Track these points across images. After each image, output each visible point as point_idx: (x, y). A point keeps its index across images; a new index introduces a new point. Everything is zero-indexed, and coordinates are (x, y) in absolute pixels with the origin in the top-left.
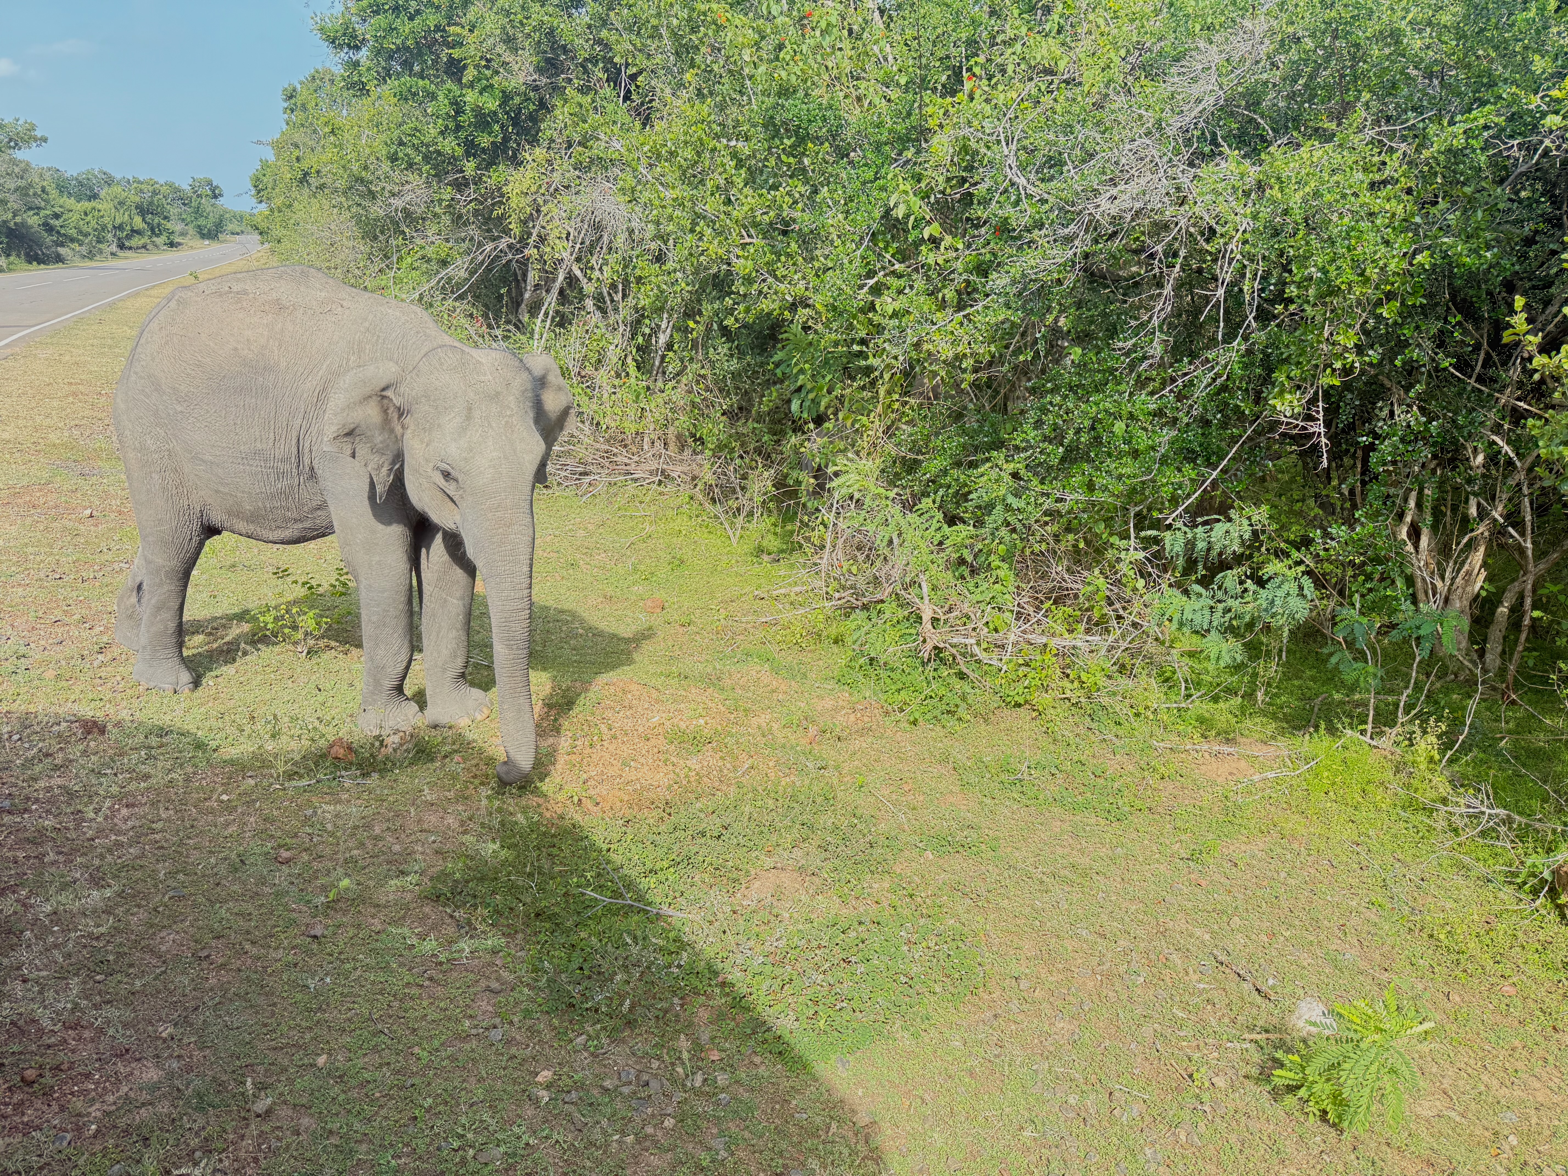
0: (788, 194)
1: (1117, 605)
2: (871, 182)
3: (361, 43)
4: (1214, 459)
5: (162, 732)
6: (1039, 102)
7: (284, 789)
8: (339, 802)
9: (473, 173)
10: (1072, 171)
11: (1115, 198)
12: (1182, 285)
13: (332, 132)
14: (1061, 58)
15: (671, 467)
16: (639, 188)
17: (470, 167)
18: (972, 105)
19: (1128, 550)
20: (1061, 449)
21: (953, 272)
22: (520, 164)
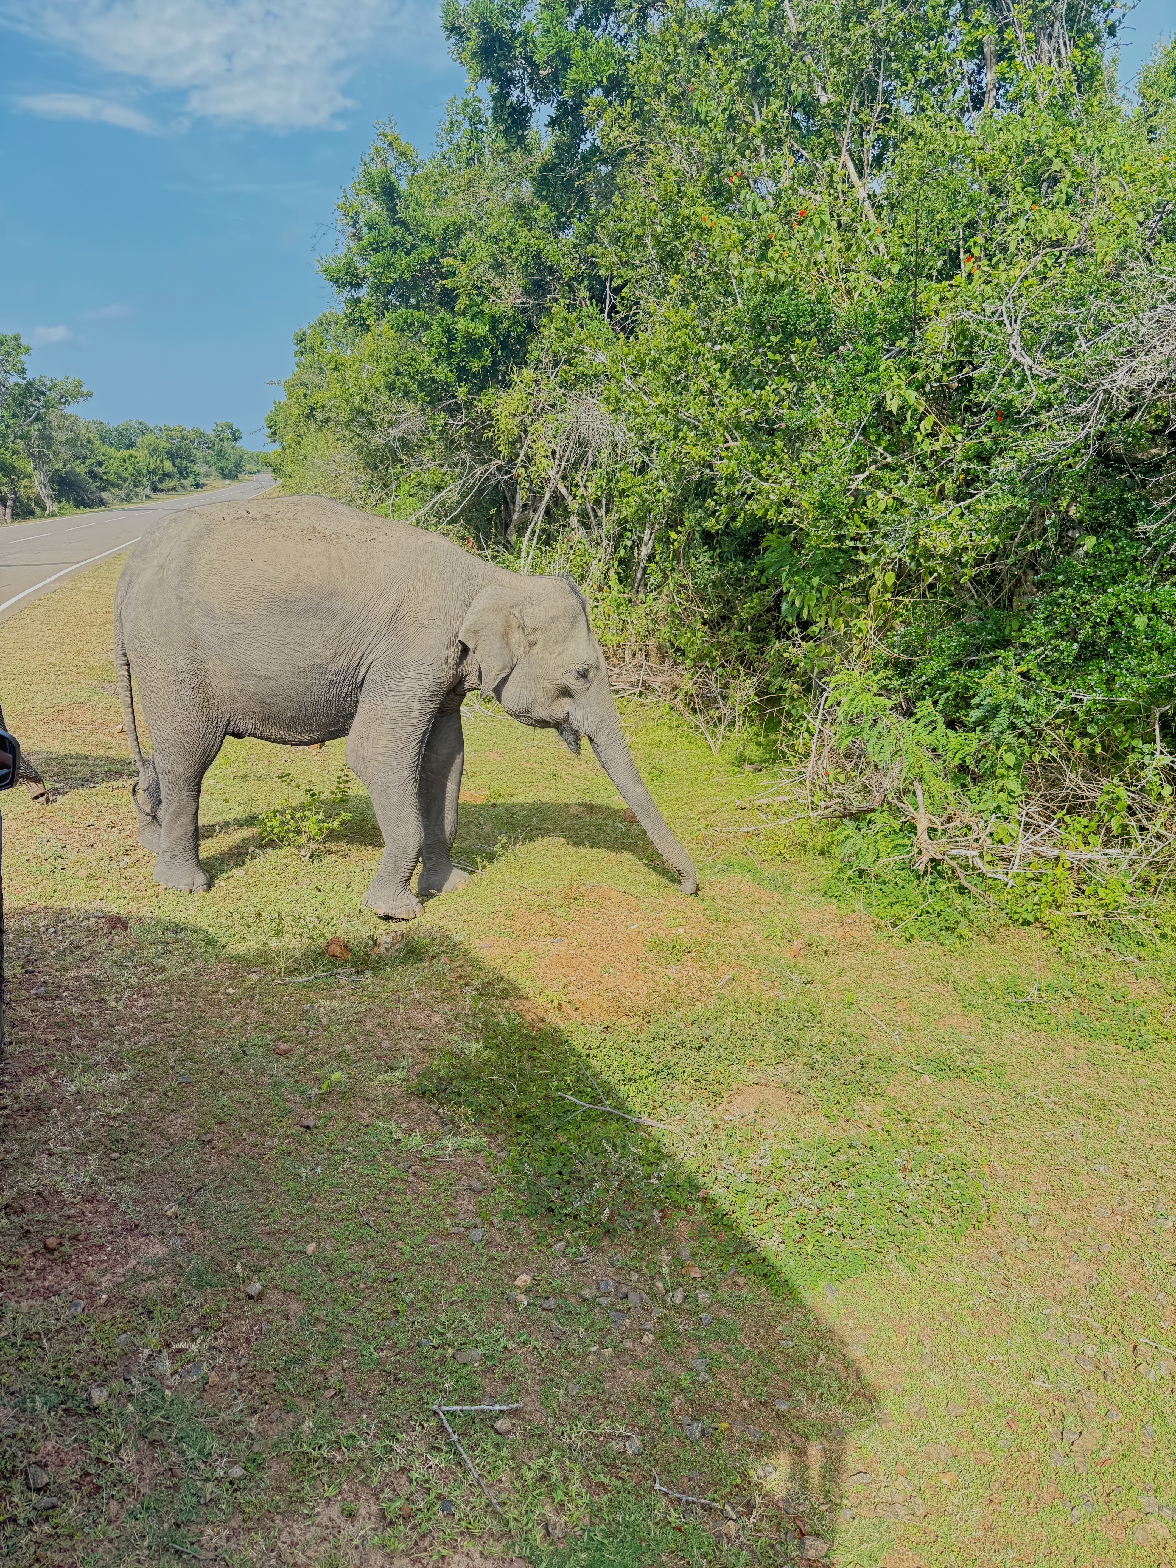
0: (775, 391)
1: (1140, 815)
2: (862, 374)
3: (362, 280)
5: (177, 929)
6: (1045, 278)
7: (285, 984)
8: (334, 997)
9: (465, 398)
10: (1084, 346)
11: (1135, 370)
13: (337, 368)
14: (1071, 228)
15: (652, 678)
16: (623, 397)
17: (461, 392)
18: (970, 287)
19: (1153, 754)
20: (1076, 646)
21: (951, 460)
22: (508, 386)
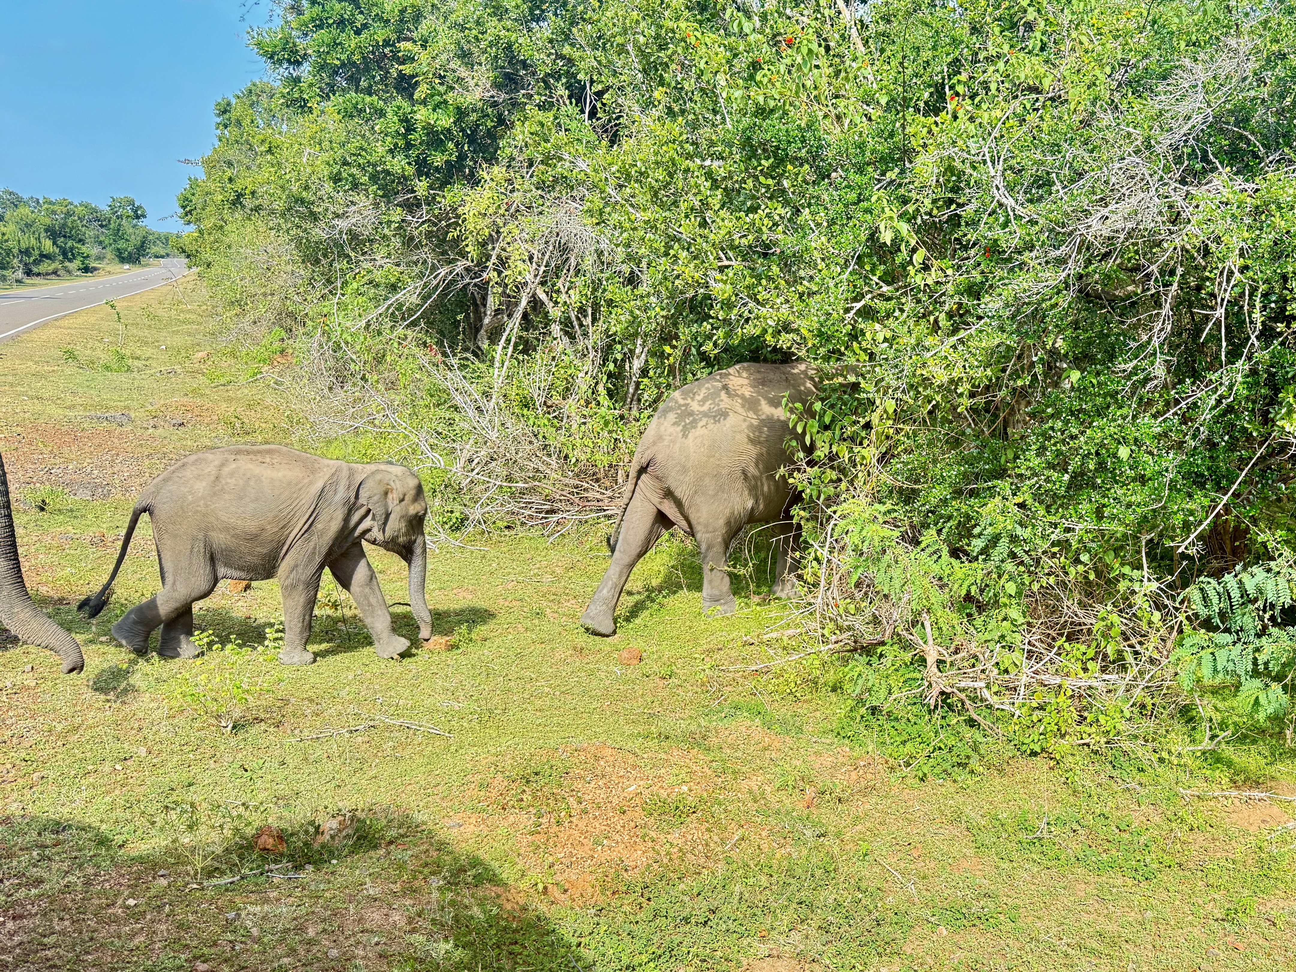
0: (768, 216)
1: (1133, 641)
2: (855, 204)
3: (303, 58)
4: (1224, 483)
5: (59, 827)
6: (1024, 120)
7: (203, 889)
8: (267, 901)
9: (426, 193)
10: (1061, 192)
11: (1107, 218)
12: (1180, 304)
13: (270, 151)
14: (1045, 76)
16: (608, 210)
17: (422, 187)
18: (955, 124)
19: (1142, 581)
20: (1066, 477)
21: (944, 294)
22: (477, 183)
